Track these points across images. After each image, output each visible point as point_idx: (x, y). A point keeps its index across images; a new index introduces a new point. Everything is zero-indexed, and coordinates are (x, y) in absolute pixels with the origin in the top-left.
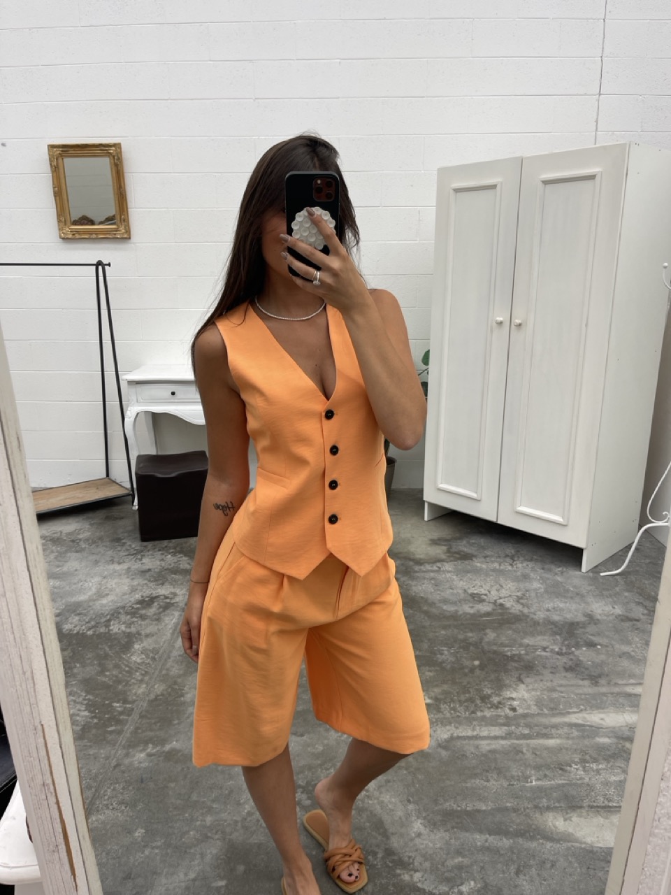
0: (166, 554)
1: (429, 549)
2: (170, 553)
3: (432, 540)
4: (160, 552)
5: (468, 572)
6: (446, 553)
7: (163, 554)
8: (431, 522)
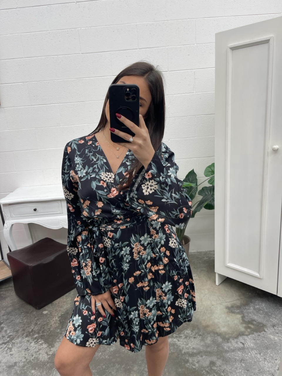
0: (31, 341)
1: (228, 319)
2: (34, 340)
3: (227, 308)
4: (27, 339)
5: (267, 348)
6: (242, 323)
7: (28, 341)
8: (221, 286)
